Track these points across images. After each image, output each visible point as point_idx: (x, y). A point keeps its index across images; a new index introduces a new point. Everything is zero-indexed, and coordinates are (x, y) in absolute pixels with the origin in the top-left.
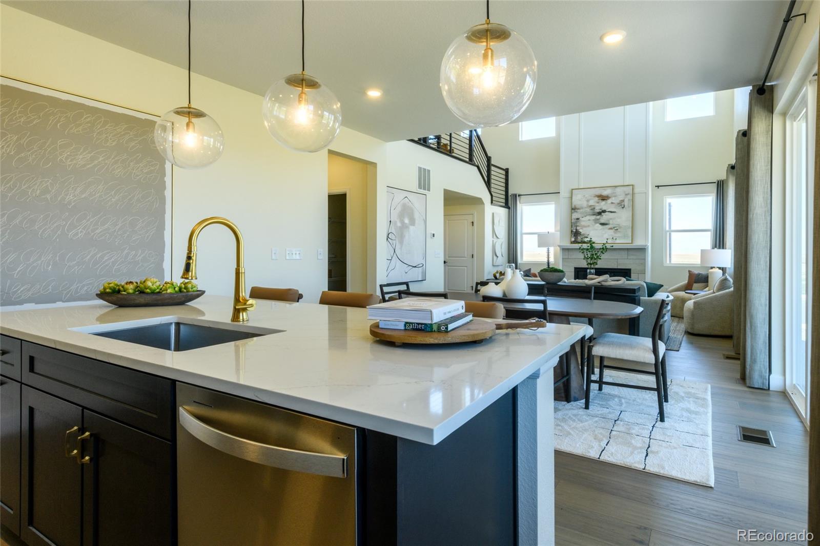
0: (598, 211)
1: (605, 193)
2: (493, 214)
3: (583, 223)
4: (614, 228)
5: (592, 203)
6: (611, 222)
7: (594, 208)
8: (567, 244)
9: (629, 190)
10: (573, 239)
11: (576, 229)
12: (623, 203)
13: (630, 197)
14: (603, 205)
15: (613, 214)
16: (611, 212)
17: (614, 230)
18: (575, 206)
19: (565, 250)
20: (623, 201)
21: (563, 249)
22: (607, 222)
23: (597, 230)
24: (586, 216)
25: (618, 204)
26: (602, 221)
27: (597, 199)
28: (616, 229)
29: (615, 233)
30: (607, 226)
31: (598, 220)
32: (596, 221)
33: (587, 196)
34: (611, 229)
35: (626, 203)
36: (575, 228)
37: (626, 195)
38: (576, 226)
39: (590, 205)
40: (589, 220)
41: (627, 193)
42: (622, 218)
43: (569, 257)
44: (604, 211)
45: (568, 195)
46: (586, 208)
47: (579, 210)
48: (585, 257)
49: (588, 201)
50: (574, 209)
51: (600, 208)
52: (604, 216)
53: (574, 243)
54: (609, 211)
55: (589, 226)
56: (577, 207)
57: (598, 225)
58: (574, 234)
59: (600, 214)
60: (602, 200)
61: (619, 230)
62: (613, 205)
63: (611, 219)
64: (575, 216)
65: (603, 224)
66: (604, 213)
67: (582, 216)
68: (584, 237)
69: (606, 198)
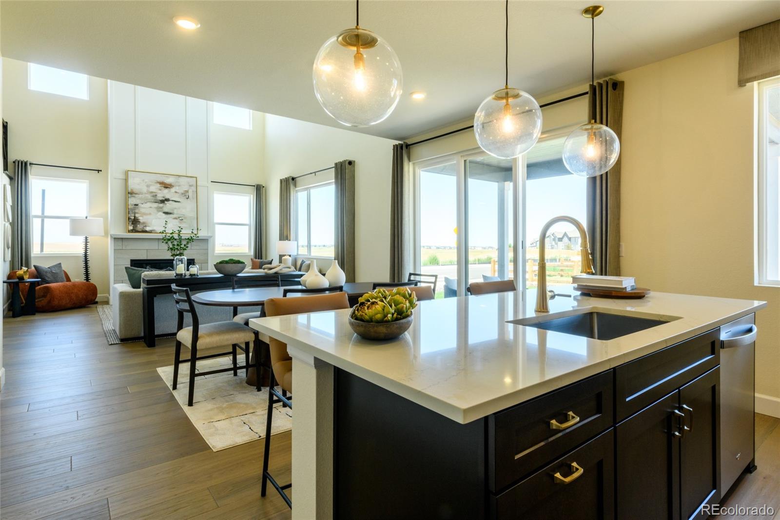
0: (161, 199)
1: (168, 180)
2: (5, 186)
3: (142, 210)
4: (179, 217)
5: (153, 189)
6: (175, 211)
7: (156, 195)
8: (121, 232)
9: (193, 181)
10: (131, 228)
11: (135, 217)
12: (187, 194)
13: (194, 188)
14: (166, 193)
15: (177, 203)
16: (175, 201)
17: (179, 220)
18: (132, 190)
19: (116, 239)
20: (187, 191)
22: (171, 212)
23: (159, 218)
24: (146, 203)
25: (182, 194)
26: (166, 210)
27: (159, 185)
28: (181, 219)
29: (180, 223)
30: (171, 216)
31: (161, 208)
32: (159, 209)
33: (146, 181)
34: (175, 218)
35: (190, 194)
36: (133, 215)
37: (190, 186)
38: (135, 213)
39: (151, 191)
40: (151, 207)
41: (191, 184)
42: (186, 208)
43: (124, 248)
44: (168, 200)
45: (123, 177)
46: (145, 193)
47: (137, 196)
48: (169, 247)
49: (148, 186)
50: (131, 193)
51: (162, 196)
52: (168, 204)
53: (132, 232)
54: (172, 200)
55: (150, 214)
56: (135, 191)
57: (161, 213)
58: (133, 222)
59: (162, 202)
60: (165, 187)
61: (184, 220)
62: (177, 194)
63: (175, 208)
64: (132, 201)
65: (166, 213)
66: (167, 201)
67: (143, 202)
68: (146, 226)
69: (169, 186)
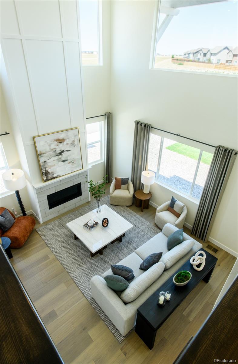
0: (59, 152)
1: (62, 136)
3: (49, 164)
4: (71, 161)
5: (53, 146)
6: (69, 158)
7: (56, 150)
9: (76, 131)
10: (45, 179)
11: (46, 170)
12: (74, 143)
13: (77, 137)
14: (62, 147)
15: (69, 152)
16: (68, 151)
17: (71, 163)
18: (40, 152)
20: (74, 141)
22: (66, 159)
23: (60, 166)
24: (50, 158)
25: (71, 144)
26: (63, 159)
27: (56, 142)
28: (72, 162)
29: (72, 165)
30: (66, 162)
31: (60, 159)
32: (59, 160)
33: (48, 141)
34: (69, 163)
35: (76, 142)
36: (45, 170)
37: (75, 136)
38: (45, 168)
39: (52, 148)
40: (54, 160)
41: (75, 134)
42: (74, 154)
43: (42, 191)
44: (63, 151)
45: (31, 143)
46: (49, 151)
47: (44, 155)
49: (50, 145)
50: (40, 154)
51: (59, 149)
52: (64, 155)
53: (46, 181)
54: (66, 151)
55: (55, 165)
56: (42, 152)
57: (61, 162)
58: (45, 174)
59: (60, 154)
60: (60, 143)
61: (74, 163)
62: (68, 145)
63: (68, 156)
64: (42, 160)
65: (64, 161)
66: (63, 152)
67: (48, 159)
68: (53, 175)
69: (63, 141)
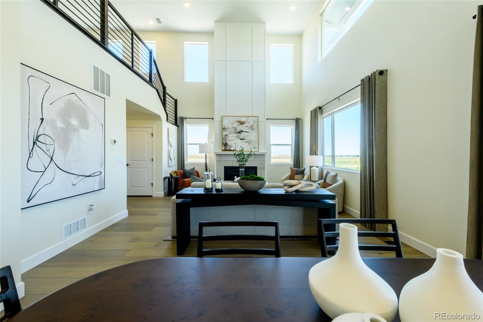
0: (239, 131)
1: (243, 120)
2: (168, 129)
3: (229, 138)
4: (248, 141)
5: (235, 125)
6: (246, 138)
7: (236, 129)
8: (220, 151)
9: (256, 119)
10: (224, 148)
11: (226, 142)
12: (253, 127)
13: (256, 123)
14: (241, 127)
15: (247, 133)
16: (246, 132)
17: (248, 143)
18: (224, 127)
19: (218, 155)
20: (253, 125)
21: (217, 154)
22: (244, 138)
24: (231, 134)
25: (250, 127)
26: (241, 137)
27: (238, 123)
28: (249, 142)
29: (249, 145)
30: (244, 140)
31: (238, 136)
32: (238, 137)
33: (231, 121)
34: (246, 142)
35: (254, 127)
36: (225, 141)
37: (255, 122)
38: (226, 140)
39: (234, 127)
40: (233, 136)
41: (255, 121)
42: (252, 136)
43: (221, 160)
44: (242, 131)
45: (220, 120)
46: (231, 128)
47: (227, 130)
48: (237, 160)
49: (232, 124)
50: (224, 129)
51: (239, 129)
52: (242, 134)
53: (224, 151)
54: (245, 131)
55: (233, 140)
56: (226, 128)
57: (239, 140)
58: (225, 145)
59: (240, 132)
60: (241, 124)
61: (251, 143)
62: (247, 127)
63: (246, 136)
64: (225, 133)
65: (241, 139)
67: (229, 134)
68: (231, 147)
69: (243, 123)
